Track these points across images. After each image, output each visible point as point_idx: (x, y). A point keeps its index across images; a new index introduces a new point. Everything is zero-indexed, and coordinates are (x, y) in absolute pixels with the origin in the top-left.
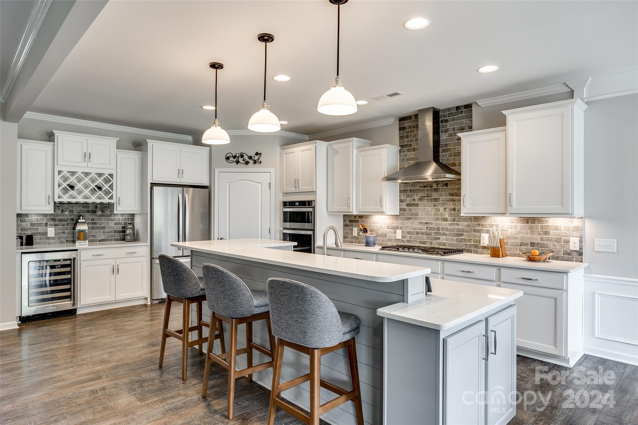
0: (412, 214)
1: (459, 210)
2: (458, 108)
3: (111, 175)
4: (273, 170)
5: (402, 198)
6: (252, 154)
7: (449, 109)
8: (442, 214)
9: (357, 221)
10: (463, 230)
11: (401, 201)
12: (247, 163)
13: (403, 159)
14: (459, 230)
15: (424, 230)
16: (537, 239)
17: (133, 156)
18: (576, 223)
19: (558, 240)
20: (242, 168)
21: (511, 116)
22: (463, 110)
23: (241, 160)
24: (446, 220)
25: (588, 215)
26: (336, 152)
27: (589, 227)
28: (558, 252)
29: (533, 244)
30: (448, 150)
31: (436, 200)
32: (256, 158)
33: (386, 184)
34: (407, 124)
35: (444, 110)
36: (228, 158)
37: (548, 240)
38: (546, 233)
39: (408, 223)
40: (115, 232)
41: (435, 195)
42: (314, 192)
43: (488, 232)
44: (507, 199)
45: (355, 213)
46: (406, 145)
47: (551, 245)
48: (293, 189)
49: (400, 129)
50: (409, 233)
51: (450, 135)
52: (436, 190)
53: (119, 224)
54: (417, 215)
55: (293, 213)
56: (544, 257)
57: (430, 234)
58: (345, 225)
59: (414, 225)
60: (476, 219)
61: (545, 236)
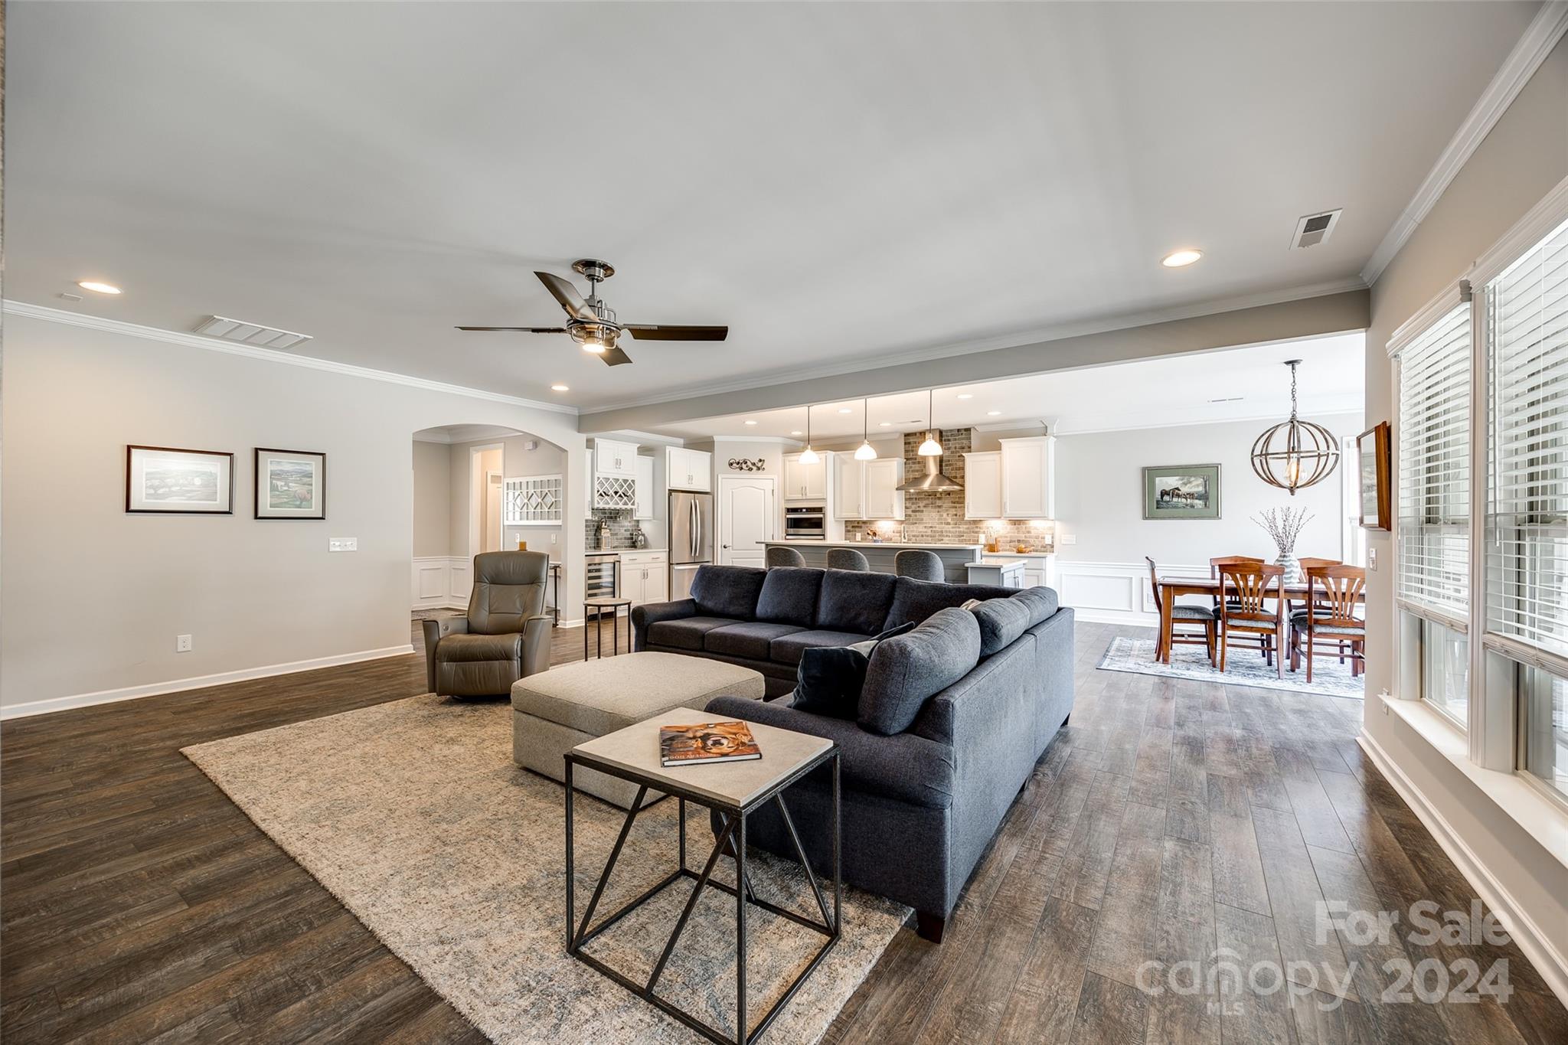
0: (917, 519)
1: (964, 515)
2: (958, 430)
3: (633, 481)
4: (775, 477)
5: (908, 505)
6: (756, 461)
7: (951, 431)
8: (945, 519)
9: (861, 527)
10: (964, 532)
11: (906, 508)
12: (750, 469)
13: (908, 471)
14: (960, 532)
15: (929, 533)
16: (1022, 537)
17: (647, 461)
18: (1050, 524)
19: (1037, 537)
20: (745, 474)
21: (1006, 443)
22: (963, 432)
23: (744, 466)
24: (949, 524)
25: (1058, 518)
26: (843, 462)
27: (1059, 527)
28: (1037, 546)
29: (1019, 541)
30: (950, 465)
31: (939, 507)
32: (760, 464)
33: (896, 492)
34: (911, 439)
35: (947, 431)
36: (731, 464)
37: (1030, 537)
38: (1029, 532)
39: (913, 528)
40: (625, 538)
41: (939, 503)
42: (824, 499)
43: (984, 533)
44: (1002, 506)
45: (865, 519)
46: (911, 459)
47: (1032, 541)
48: (799, 496)
49: (905, 443)
50: (914, 536)
51: (952, 452)
52: (939, 498)
53: (628, 530)
54: (922, 520)
55: (795, 519)
56: (1028, 550)
57: (934, 536)
58: (847, 531)
59: (920, 528)
60: (975, 522)
61: (1027, 535)
